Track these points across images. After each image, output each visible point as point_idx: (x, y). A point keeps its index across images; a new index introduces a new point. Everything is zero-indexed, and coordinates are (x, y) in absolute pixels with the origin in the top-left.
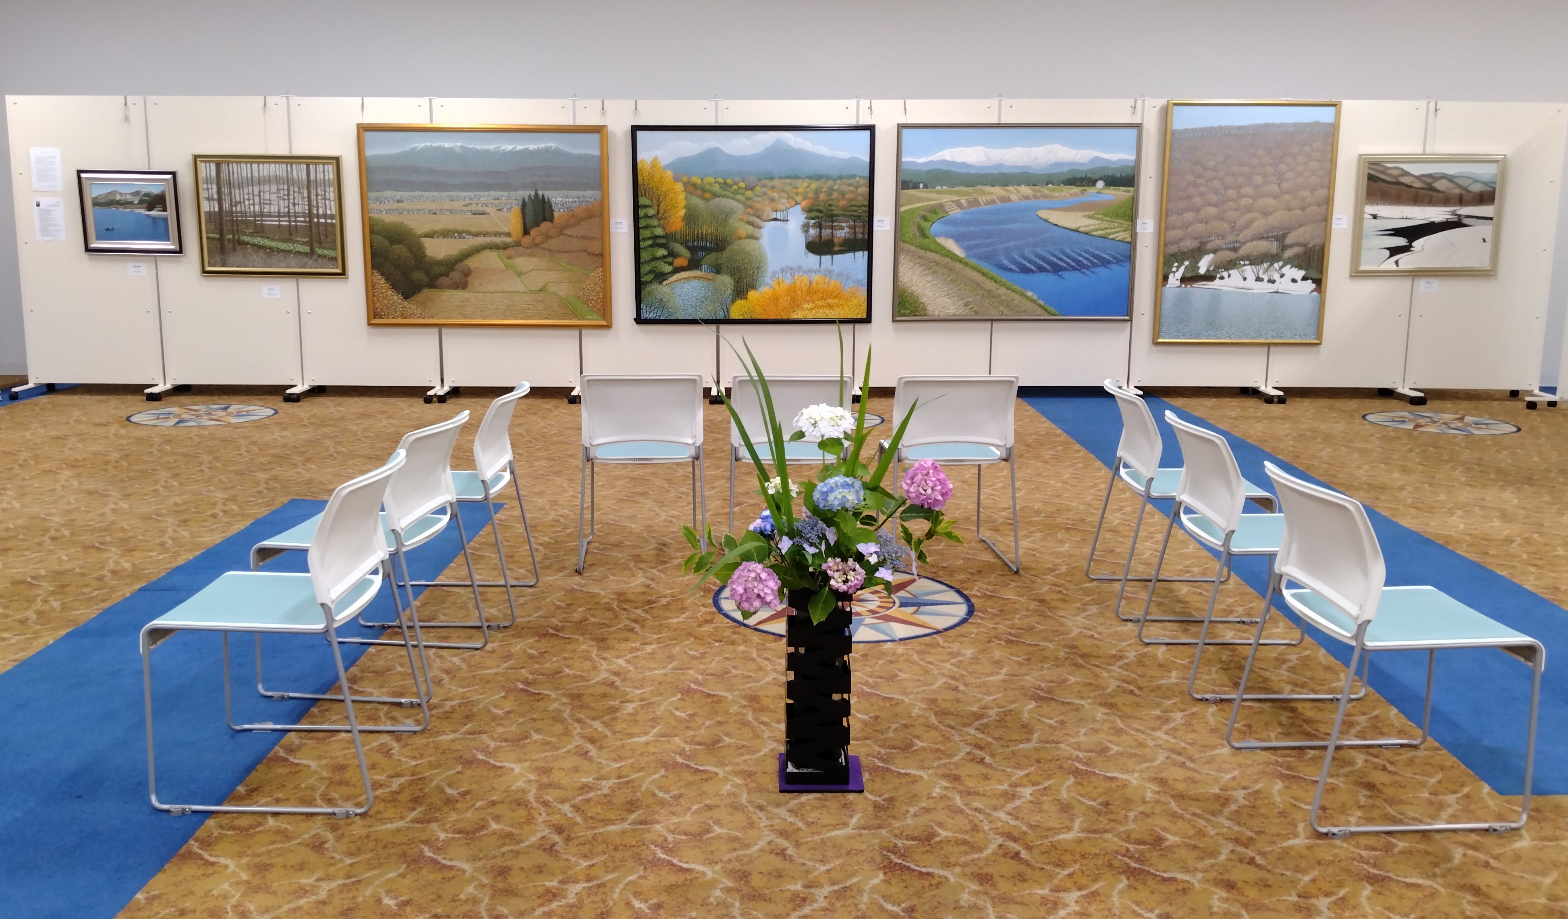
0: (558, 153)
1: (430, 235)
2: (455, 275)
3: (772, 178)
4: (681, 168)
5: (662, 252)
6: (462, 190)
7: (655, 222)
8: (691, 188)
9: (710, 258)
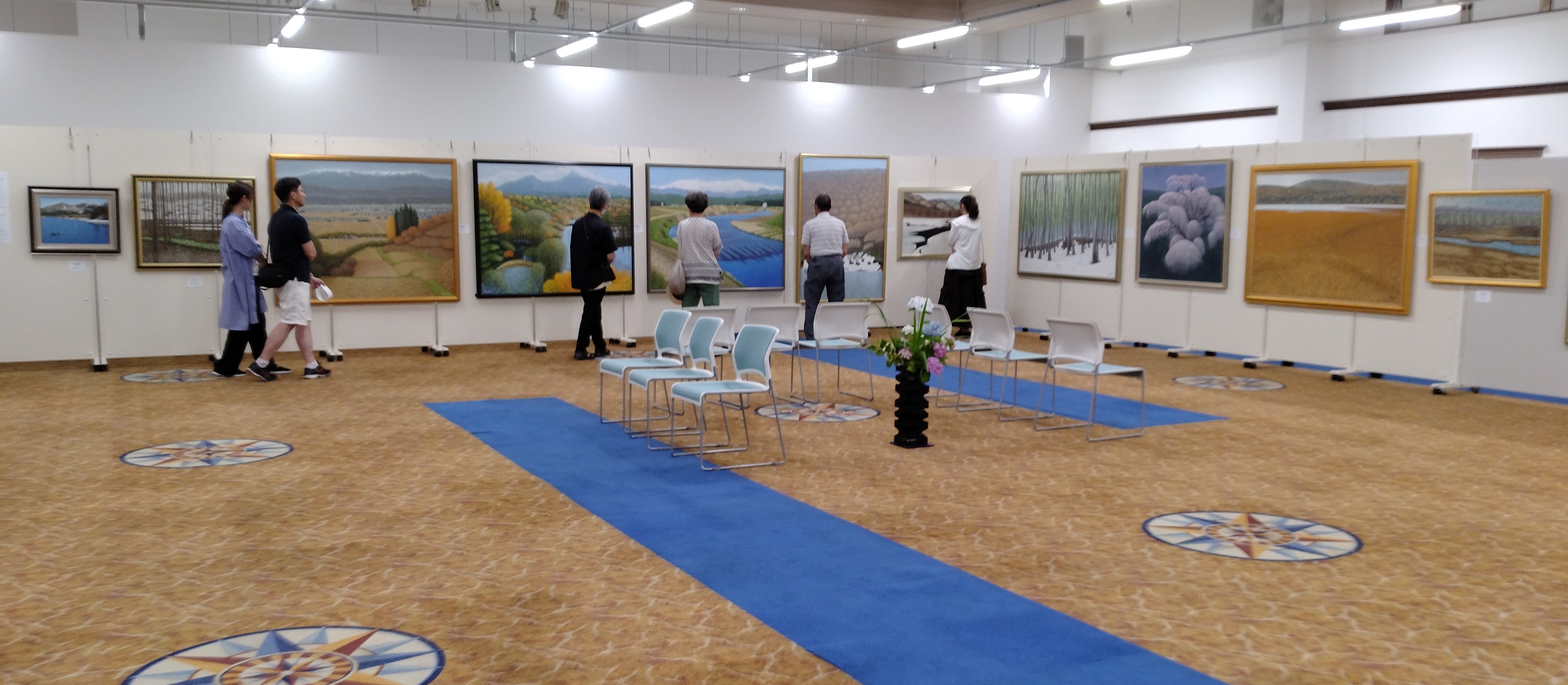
0: (421, 178)
1: (326, 237)
2: (345, 266)
3: (569, 197)
4: (508, 189)
5: (495, 247)
6: (350, 203)
7: (491, 226)
8: (515, 202)
9: (529, 251)
